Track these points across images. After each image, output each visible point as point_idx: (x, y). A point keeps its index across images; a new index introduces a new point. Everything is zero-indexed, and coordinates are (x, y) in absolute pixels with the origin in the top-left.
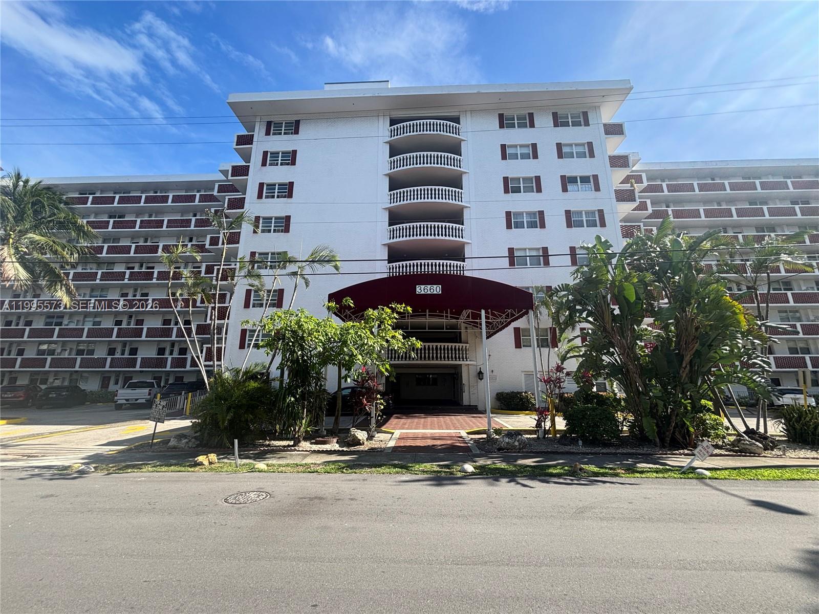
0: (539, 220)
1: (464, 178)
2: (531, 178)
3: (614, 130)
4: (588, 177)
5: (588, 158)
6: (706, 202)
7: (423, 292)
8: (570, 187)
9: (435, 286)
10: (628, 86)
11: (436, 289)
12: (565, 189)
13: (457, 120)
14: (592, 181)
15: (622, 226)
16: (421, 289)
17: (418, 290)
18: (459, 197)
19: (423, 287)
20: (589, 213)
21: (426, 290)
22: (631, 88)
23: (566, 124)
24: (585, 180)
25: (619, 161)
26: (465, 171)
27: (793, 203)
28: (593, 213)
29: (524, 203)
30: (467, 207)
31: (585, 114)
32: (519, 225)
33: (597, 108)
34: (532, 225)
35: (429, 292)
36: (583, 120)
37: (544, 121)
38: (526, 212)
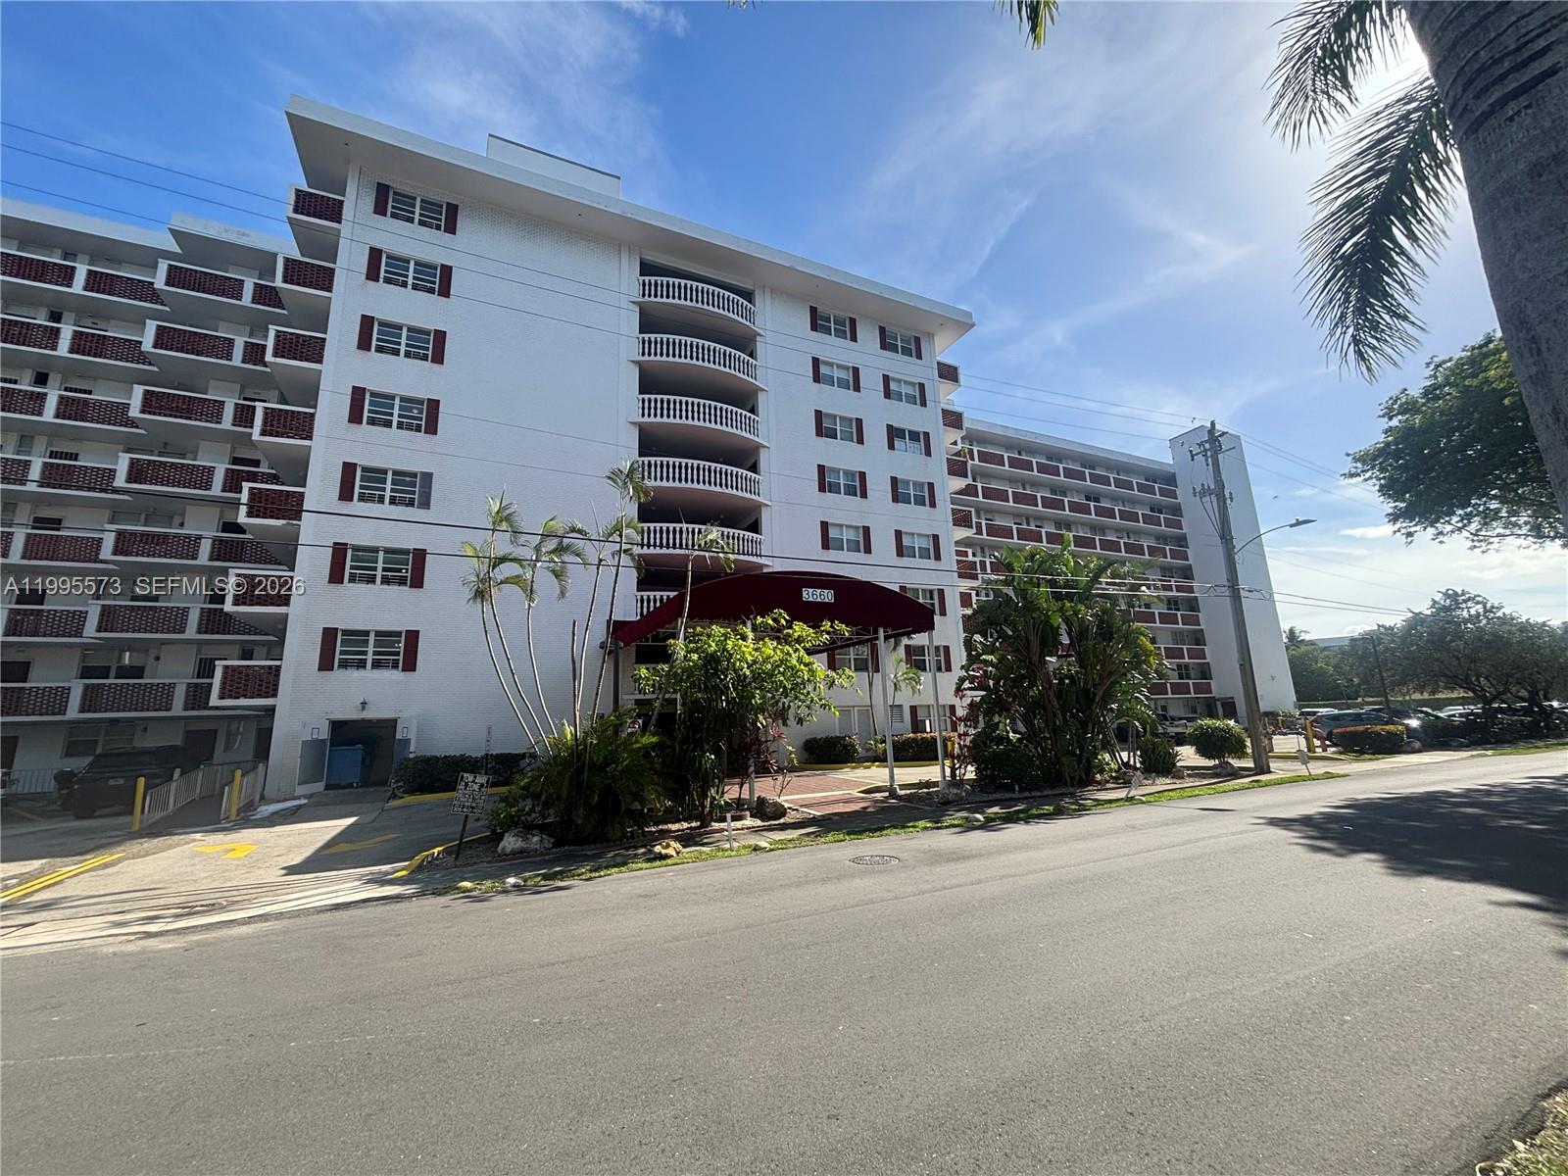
0: (858, 486)
1: (761, 397)
2: (851, 420)
3: (949, 373)
4: (918, 433)
5: (918, 407)
6: (1012, 481)
7: (811, 599)
8: (897, 443)
9: (826, 591)
10: (970, 322)
11: (827, 596)
12: (891, 446)
13: (749, 296)
14: (922, 440)
15: (953, 510)
16: (809, 595)
17: (804, 594)
18: (751, 427)
19: (811, 590)
20: (918, 485)
21: (815, 597)
22: (973, 325)
23: (894, 348)
24: (914, 436)
25: (953, 419)
26: (763, 387)
27: (1088, 498)
28: (922, 485)
29: (841, 455)
30: (765, 447)
31: (918, 340)
32: (834, 488)
33: (931, 336)
34: (851, 491)
35: (819, 600)
36: (914, 348)
37: (868, 337)
38: (844, 470)
